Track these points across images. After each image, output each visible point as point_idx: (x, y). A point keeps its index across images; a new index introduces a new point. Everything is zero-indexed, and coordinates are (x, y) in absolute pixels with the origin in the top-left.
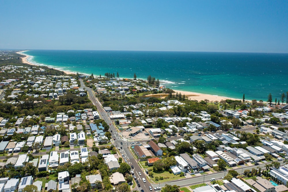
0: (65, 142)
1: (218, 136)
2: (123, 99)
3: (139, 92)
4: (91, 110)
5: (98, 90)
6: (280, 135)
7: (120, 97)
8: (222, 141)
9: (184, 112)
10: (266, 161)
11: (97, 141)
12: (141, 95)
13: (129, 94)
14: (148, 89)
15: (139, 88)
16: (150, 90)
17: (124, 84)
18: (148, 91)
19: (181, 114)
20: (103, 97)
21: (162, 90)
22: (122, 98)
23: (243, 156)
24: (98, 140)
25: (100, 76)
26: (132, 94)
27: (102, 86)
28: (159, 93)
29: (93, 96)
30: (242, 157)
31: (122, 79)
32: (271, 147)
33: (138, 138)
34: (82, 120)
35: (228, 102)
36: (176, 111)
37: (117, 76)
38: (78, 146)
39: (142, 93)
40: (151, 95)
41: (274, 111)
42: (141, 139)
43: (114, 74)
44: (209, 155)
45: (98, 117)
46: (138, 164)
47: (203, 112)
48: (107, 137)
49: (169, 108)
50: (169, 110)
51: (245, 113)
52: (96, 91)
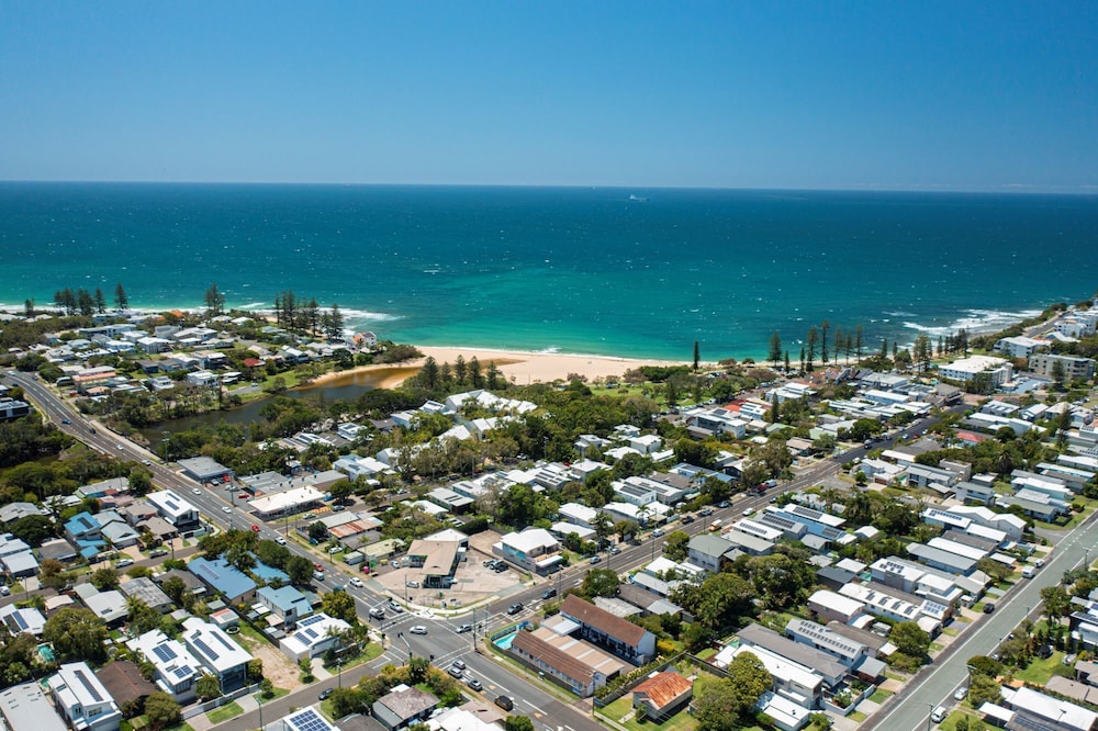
0: (143, 698)
1: (772, 521)
2: (222, 409)
3: (278, 369)
4: (122, 484)
5: (76, 378)
6: (940, 482)
7: (207, 401)
8: (802, 540)
9: (558, 440)
10: (997, 587)
11: (307, 652)
12: (290, 379)
13: (234, 382)
14: (309, 352)
15: (266, 352)
16: (317, 355)
17: (183, 337)
18: (310, 360)
19: (549, 448)
20: (128, 411)
21: (367, 351)
22: (217, 406)
23: (935, 586)
24: (313, 647)
25: (28, 304)
26: (249, 379)
27: (78, 354)
28: (359, 364)
29: (62, 408)
30: (933, 590)
31: (154, 311)
32: (968, 531)
33: (474, 593)
34: (120, 546)
35: (652, 375)
36: (524, 438)
37: (116, 301)
38: (225, 702)
39: (290, 372)
40: (331, 375)
41: (826, 394)
42: (490, 594)
43: (99, 294)
44: (828, 609)
45: (195, 518)
46: (600, 723)
47: (621, 428)
48: (341, 616)
49: (482, 429)
50: (480, 436)
51: (752, 414)
52: (71, 383)
